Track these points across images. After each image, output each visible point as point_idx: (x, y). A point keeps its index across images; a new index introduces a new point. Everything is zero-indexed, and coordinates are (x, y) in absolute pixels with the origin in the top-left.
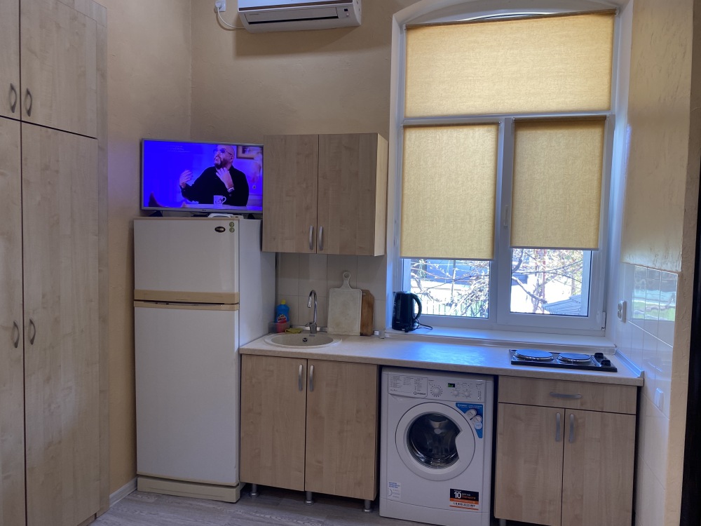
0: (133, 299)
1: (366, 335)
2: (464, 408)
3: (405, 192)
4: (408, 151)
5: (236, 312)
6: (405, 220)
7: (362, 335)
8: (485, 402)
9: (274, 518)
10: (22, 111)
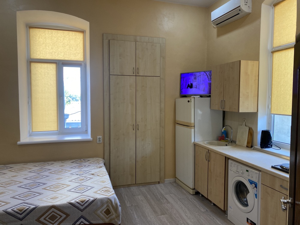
0: (176, 123)
1: (248, 147)
2: (251, 182)
4: (274, 63)
5: (193, 130)
6: (273, 96)
7: (247, 147)
10: (136, 73)
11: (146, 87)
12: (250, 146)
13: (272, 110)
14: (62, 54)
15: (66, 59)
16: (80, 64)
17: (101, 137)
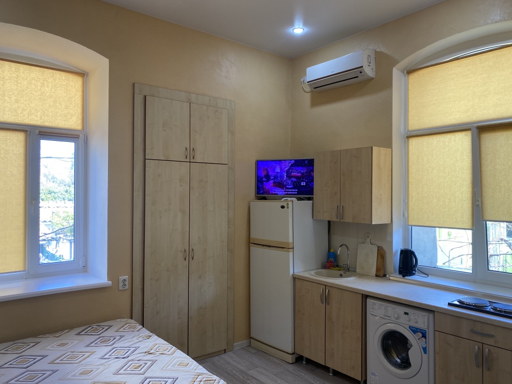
0: (250, 242)
1: (379, 276)
2: (414, 330)
3: (410, 180)
4: (410, 153)
5: (291, 254)
6: (410, 199)
7: (376, 276)
8: (428, 329)
9: (306, 376)
10: (190, 157)
11: (207, 182)
12: (381, 274)
13: (410, 219)
14: (39, 114)
15: (47, 124)
16: (76, 135)
17: (126, 277)
